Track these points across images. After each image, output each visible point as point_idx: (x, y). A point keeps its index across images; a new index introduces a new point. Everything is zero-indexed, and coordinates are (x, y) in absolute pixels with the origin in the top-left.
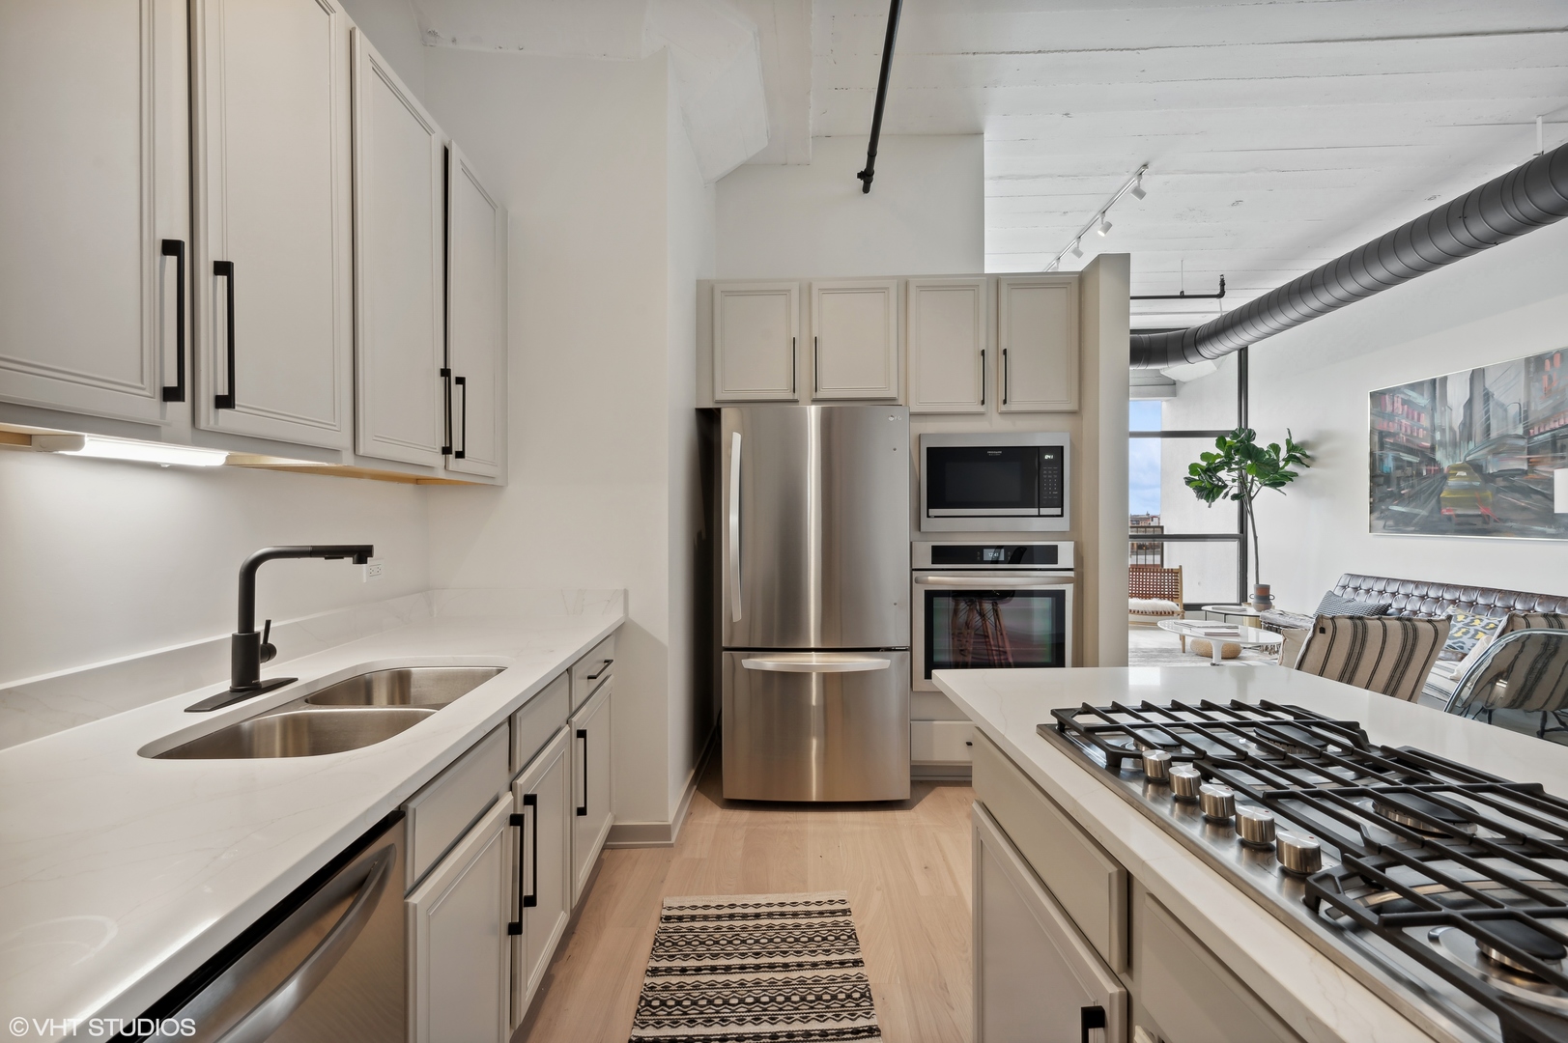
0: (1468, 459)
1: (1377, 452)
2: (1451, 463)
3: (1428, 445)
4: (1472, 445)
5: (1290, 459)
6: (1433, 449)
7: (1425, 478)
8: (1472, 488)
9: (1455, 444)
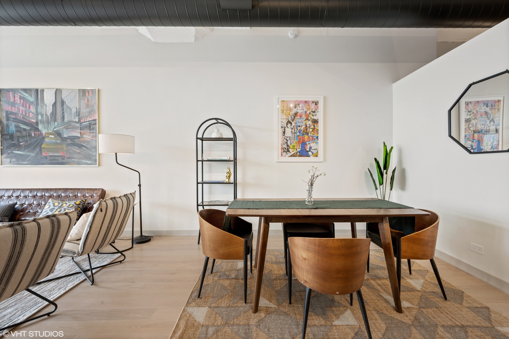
0: (54, 130)
1: (5, 122)
2: (47, 131)
3: (35, 121)
4: (56, 124)
6: (37, 123)
7: (34, 137)
8: (56, 144)
9: (48, 123)
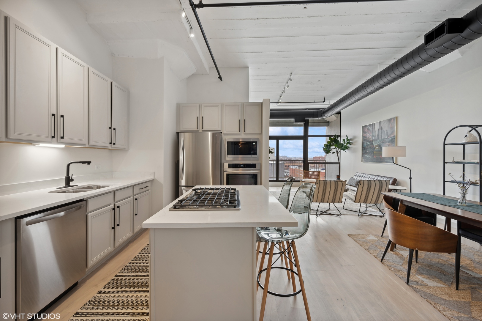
1: (363, 142)
2: (376, 145)
4: (379, 140)
5: (348, 143)
6: (372, 141)
7: (371, 148)
8: (378, 151)
9: (376, 140)
